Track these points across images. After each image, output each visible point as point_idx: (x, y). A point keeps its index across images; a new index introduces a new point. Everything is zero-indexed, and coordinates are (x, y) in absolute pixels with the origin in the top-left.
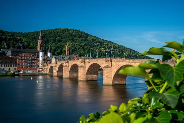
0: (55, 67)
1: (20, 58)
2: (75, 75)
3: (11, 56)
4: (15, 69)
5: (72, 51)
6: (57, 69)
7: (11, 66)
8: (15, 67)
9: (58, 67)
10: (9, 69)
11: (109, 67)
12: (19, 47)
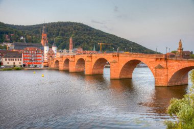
0: (61, 61)
1: (25, 52)
2: (81, 69)
3: (14, 50)
4: (20, 63)
5: (76, 45)
6: (63, 63)
7: (16, 60)
8: (20, 61)
9: (64, 61)
10: (14, 63)
11: (116, 62)
12: (22, 41)
